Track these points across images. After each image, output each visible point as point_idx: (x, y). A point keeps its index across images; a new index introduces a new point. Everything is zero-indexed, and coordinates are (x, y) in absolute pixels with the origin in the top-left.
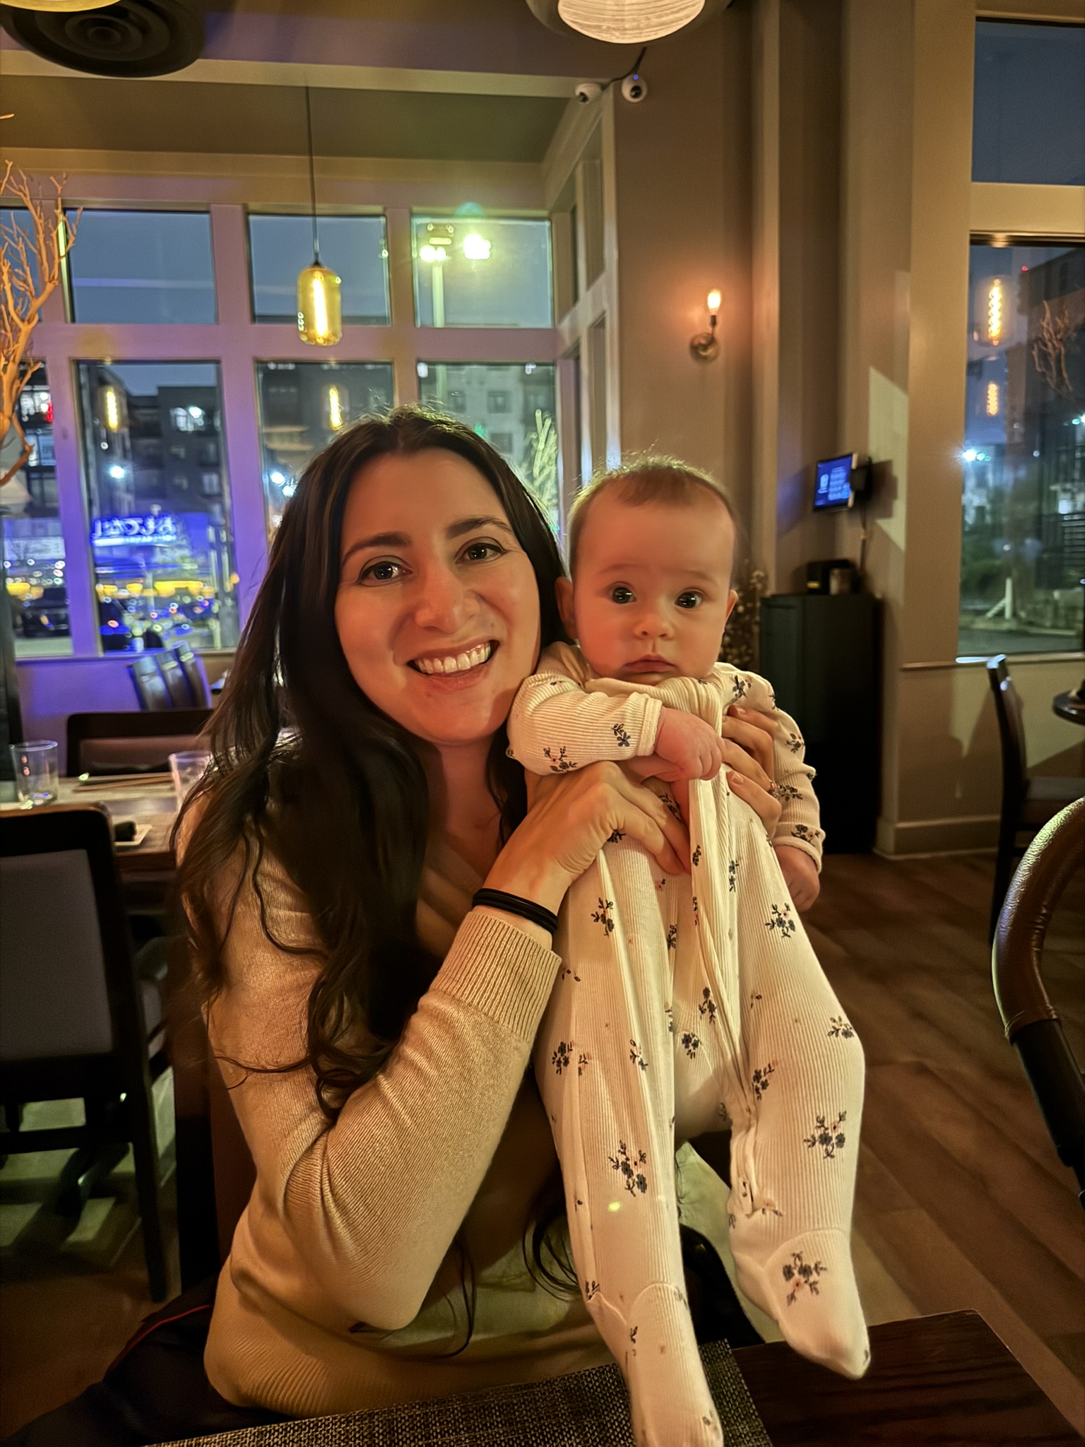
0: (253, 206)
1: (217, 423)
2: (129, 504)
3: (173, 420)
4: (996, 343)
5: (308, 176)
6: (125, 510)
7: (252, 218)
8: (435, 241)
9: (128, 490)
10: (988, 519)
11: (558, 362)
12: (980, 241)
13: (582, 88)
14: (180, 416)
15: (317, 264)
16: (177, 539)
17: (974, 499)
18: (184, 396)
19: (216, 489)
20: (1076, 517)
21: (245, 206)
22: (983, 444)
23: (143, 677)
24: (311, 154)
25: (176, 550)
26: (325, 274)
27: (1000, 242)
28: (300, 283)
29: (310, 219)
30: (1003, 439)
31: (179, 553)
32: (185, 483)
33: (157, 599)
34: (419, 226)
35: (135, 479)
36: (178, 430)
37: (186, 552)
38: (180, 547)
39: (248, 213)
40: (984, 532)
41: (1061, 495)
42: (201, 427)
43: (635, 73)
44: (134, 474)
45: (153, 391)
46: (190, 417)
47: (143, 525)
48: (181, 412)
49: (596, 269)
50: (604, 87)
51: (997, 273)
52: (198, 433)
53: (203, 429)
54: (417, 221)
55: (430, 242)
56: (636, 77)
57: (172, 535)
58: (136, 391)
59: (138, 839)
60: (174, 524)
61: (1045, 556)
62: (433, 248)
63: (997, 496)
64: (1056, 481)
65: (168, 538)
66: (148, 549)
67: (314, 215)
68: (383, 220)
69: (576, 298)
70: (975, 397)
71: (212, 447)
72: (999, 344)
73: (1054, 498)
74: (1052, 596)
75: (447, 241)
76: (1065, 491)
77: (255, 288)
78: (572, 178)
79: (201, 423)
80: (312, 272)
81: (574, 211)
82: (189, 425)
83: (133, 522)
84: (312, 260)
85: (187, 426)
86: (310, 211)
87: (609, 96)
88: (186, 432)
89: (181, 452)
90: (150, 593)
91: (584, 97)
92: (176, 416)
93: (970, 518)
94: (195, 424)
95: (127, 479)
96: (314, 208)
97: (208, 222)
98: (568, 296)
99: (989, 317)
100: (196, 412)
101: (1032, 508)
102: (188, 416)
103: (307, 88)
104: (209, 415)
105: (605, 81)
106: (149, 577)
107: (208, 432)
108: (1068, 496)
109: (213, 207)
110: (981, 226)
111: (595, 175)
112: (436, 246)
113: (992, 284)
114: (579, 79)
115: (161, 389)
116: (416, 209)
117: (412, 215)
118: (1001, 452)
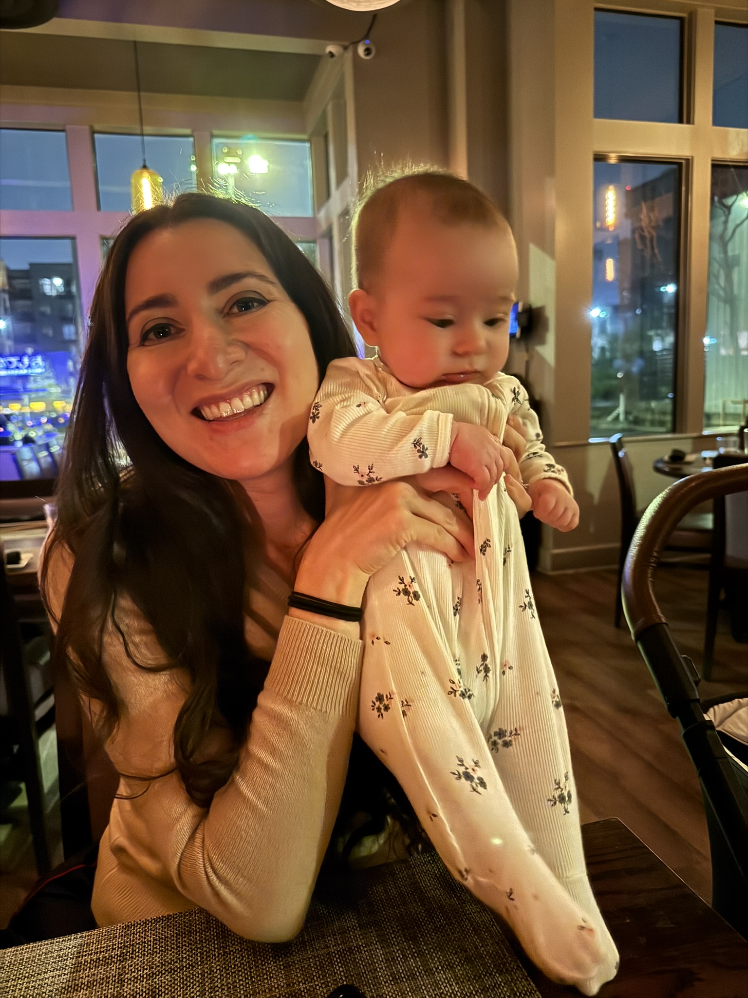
0: (97, 127)
1: (74, 289)
2: (10, 347)
3: (41, 288)
4: (611, 229)
5: (137, 107)
6: (7, 351)
7: (96, 136)
8: (229, 159)
9: (9, 337)
10: (608, 354)
11: (318, 240)
12: (599, 158)
13: (331, 48)
14: (46, 284)
15: (145, 167)
16: (46, 371)
17: (598, 342)
18: (49, 270)
19: (73, 337)
20: (665, 353)
21: (91, 127)
22: (604, 305)
23: (24, 462)
24: (139, 90)
25: (45, 380)
26: (151, 174)
27: (613, 160)
28: (133, 181)
29: (139, 138)
30: (617, 301)
31: (47, 382)
32: (50, 332)
33: (32, 413)
34: (218, 145)
35: (13, 329)
36: (44, 295)
37: (52, 381)
38: (48, 378)
39: (93, 132)
40: (604, 364)
41: (655, 338)
42: (62, 292)
43: (367, 39)
44: (13, 326)
45: (25, 267)
46: (54, 285)
47: (20, 361)
48: (46, 281)
49: (342, 175)
50: (345, 48)
51: (611, 181)
52: (60, 297)
53: (64, 294)
54: (216, 141)
55: (225, 161)
56: (367, 41)
57: (42, 368)
58: (13, 266)
59: (23, 563)
60: (43, 360)
61: (646, 379)
62: (227, 165)
63: (613, 339)
64: (651, 328)
65: (39, 370)
66: (25, 377)
67: (142, 135)
68: (191, 139)
69: (328, 195)
70: (599, 270)
71: (70, 307)
72: (614, 229)
73: (650, 340)
74: (650, 405)
75: (237, 160)
76: (658, 335)
77: (101, 188)
78: (324, 113)
79: (62, 289)
80: (142, 173)
81: (326, 137)
82: (53, 291)
83: (13, 360)
84: (141, 164)
85: (52, 292)
86: (139, 132)
87: (349, 55)
88: (50, 296)
89: (48, 310)
90: (27, 410)
91: (332, 55)
92: (42, 285)
93: (596, 354)
94: (57, 290)
95: (7, 330)
96: (142, 129)
97: (64, 138)
98: (323, 194)
99: (606, 212)
100: (58, 282)
101: (636, 347)
102: (52, 284)
103: (135, 42)
104: (67, 284)
105: (346, 43)
106: (26, 398)
107: (67, 296)
108: (659, 338)
109: (68, 127)
110: (601, 148)
111: (340, 111)
112: (229, 163)
113: (607, 189)
114: (328, 42)
115: (31, 265)
116: (215, 132)
117: (213, 136)
118: (616, 309)
